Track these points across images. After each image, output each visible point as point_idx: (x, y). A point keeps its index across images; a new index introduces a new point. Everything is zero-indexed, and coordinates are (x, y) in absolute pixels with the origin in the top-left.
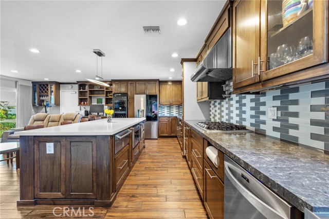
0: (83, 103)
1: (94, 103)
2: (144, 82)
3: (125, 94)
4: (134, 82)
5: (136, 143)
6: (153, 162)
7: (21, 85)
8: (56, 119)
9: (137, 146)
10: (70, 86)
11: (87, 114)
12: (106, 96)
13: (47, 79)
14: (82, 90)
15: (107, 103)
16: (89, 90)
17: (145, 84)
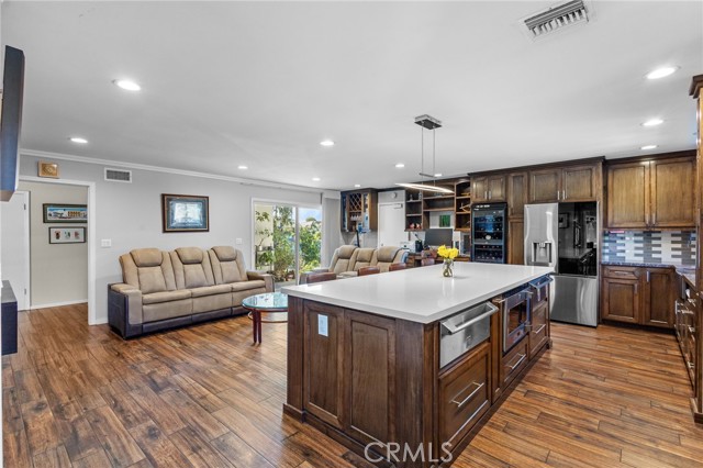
0: (413, 226)
1: (435, 225)
2: (552, 171)
3: (503, 204)
4: (525, 174)
5: (517, 338)
6: (569, 404)
7: (327, 199)
8: (366, 257)
9: (521, 346)
10: (392, 194)
11: (419, 246)
12: (458, 210)
13: (358, 186)
14: (411, 201)
15: (459, 225)
16: (425, 200)
17: (556, 174)
